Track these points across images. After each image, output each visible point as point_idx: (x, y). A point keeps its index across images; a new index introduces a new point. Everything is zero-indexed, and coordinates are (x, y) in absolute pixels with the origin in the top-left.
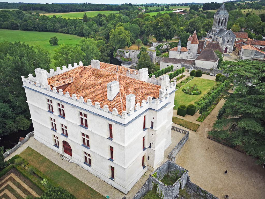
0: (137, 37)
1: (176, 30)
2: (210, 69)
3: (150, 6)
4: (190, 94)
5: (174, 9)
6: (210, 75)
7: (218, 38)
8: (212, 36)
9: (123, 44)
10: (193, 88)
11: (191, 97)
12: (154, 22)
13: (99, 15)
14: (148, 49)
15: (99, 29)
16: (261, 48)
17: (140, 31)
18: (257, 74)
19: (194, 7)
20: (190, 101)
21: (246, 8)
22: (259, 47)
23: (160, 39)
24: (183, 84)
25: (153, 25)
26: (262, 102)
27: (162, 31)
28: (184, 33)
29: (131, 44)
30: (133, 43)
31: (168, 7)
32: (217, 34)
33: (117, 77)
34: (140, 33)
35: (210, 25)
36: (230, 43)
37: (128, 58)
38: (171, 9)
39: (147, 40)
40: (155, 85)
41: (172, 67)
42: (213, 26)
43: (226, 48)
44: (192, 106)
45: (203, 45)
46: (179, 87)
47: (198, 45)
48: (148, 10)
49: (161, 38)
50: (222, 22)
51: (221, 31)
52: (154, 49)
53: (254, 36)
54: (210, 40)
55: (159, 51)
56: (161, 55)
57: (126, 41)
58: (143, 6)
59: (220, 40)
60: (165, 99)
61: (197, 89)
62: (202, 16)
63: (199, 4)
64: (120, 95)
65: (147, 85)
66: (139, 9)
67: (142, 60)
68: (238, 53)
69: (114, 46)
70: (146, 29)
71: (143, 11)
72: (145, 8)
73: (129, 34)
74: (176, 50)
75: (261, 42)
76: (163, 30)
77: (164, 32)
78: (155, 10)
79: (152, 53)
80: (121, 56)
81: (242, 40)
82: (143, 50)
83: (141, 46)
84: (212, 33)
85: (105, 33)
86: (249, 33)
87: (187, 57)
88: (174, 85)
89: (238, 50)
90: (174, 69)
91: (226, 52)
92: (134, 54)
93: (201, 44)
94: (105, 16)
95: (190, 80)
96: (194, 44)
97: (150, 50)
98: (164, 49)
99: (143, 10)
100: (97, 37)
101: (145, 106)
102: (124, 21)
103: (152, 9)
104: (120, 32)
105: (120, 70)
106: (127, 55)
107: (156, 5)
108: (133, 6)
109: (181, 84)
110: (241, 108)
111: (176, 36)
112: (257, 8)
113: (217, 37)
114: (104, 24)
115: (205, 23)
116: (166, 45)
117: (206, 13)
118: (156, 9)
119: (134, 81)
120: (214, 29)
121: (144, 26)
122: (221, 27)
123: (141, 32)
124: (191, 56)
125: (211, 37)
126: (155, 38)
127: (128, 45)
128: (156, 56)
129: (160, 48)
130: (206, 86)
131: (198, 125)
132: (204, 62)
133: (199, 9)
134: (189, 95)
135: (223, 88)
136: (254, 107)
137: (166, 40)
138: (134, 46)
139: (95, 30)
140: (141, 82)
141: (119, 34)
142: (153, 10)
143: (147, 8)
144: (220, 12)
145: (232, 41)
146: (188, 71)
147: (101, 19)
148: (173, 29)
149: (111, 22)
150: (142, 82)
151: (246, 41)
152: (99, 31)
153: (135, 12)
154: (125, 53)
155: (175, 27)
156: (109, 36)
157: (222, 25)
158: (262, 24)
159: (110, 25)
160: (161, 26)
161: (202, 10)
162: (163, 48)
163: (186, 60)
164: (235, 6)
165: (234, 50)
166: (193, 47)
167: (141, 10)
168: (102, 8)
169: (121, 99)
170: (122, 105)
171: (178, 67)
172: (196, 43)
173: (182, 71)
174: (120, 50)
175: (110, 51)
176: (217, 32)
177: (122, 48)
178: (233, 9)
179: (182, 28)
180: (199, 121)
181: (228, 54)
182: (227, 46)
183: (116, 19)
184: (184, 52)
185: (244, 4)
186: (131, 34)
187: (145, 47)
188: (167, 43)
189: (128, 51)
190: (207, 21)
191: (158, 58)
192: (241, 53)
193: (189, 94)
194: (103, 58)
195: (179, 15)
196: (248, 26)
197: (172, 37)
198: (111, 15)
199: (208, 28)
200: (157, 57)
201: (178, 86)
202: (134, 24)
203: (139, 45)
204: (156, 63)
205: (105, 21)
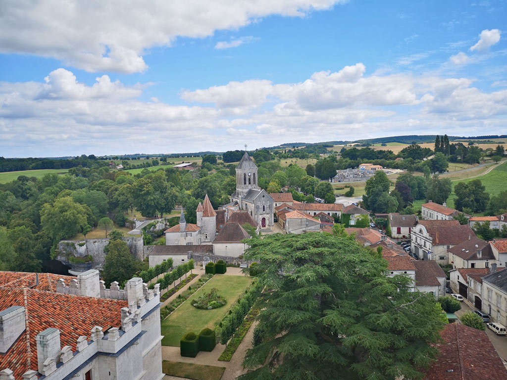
0: (102, 213)
1: (176, 197)
2: (238, 256)
3: (133, 159)
4: (207, 309)
5: (175, 163)
6: (240, 267)
7: (248, 203)
8: (238, 201)
9: (72, 229)
10: (210, 296)
11: (208, 314)
12: (135, 186)
13: (22, 179)
14: (126, 233)
15: (21, 205)
16: (315, 214)
17: (108, 203)
18: (290, 254)
19: (209, 158)
20: (206, 323)
21: (288, 157)
22: (312, 213)
23: (149, 213)
24: (192, 291)
25: (132, 191)
26: (306, 301)
27: (152, 200)
28: (191, 200)
29: (89, 228)
30: (95, 226)
31: (165, 159)
32: (246, 198)
33: (25, 298)
34: (108, 206)
35: (233, 185)
36: (267, 210)
37: (84, 255)
38: (171, 163)
39: (124, 217)
40: (116, 301)
41: (170, 262)
42: (237, 185)
43: (264, 219)
44: (208, 332)
45: (223, 217)
46: (186, 299)
47: (215, 218)
48: (127, 165)
49: (151, 212)
50: (249, 179)
51: (250, 193)
52: (138, 233)
53: (303, 197)
54: (235, 209)
55: (149, 236)
56: (154, 242)
57: (79, 223)
58: (119, 160)
59: (251, 207)
60: (133, 326)
61: (219, 297)
62: (222, 172)
63: (218, 154)
64: (28, 336)
65: (98, 303)
66: (111, 165)
67: (112, 257)
68: (282, 225)
69: (51, 235)
70: (121, 198)
71: (118, 168)
72: (123, 162)
73: (84, 210)
74: (178, 230)
75: (313, 205)
76: (152, 198)
77: (155, 201)
78: (141, 165)
79: (135, 241)
80: (68, 255)
81: (285, 205)
82: (116, 236)
83: (111, 229)
84: (238, 197)
85: (34, 212)
86: (293, 192)
87: (201, 241)
88: (156, 295)
89: (282, 220)
90: (174, 265)
91: (264, 225)
92: (97, 247)
93: (220, 216)
94: (34, 179)
95: (206, 281)
96: (208, 216)
97: (131, 235)
98: (158, 231)
99: (118, 165)
100: (13, 221)
101: (86, 349)
102: (78, 186)
103: (136, 163)
104: (64, 207)
105: (42, 281)
106: (82, 250)
107: (143, 156)
108: (97, 159)
109: (189, 291)
110: (278, 317)
111: (180, 207)
112: (303, 157)
113: (246, 203)
114: (31, 195)
115: (225, 182)
116: (161, 222)
117: (228, 167)
118: (144, 163)
119: (67, 301)
120: (240, 190)
121: (117, 193)
122: (250, 187)
123: (111, 203)
124: (206, 237)
125: (236, 203)
126: (139, 212)
127: (83, 231)
128: (144, 245)
129: (151, 229)
130: (234, 288)
131: (221, 368)
132: (228, 245)
133: (219, 161)
134: (204, 311)
135: (259, 288)
136: (297, 311)
137: (162, 215)
138: (97, 231)
139: (10, 207)
140: (84, 299)
141: (62, 212)
142: (138, 165)
143: (127, 162)
144: (243, 164)
145: (270, 207)
146: (202, 266)
147: (27, 186)
148: (171, 194)
149: (47, 190)
150: (86, 300)
151: (292, 205)
152: (20, 210)
153: (101, 170)
154: (77, 247)
155: (175, 190)
156: (40, 216)
157: (250, 183)
158: (309, 179)
159: (44, 196)
160: (148, 191)
161: (223, 162)
162: (157, 228)
163: (197, 246)
164: (271, 155)
165: (276, 221)
166: (208, 222)
167: (115, 165)
168: (31, 166)
169: (28, 344)
170: (29, 359)
171: (183, 260)
172: (212, 215)
173: (188, 266)
174: (66, 241)
175: (44, 247)
176: (245, 195)
177: (70, 238)
178: (269, 160)
179: (188, 192)
180: (224, 361)
181: (268, 229)
182: (265, 216)
183: (59, 183)
184: (193, 233)
185: (284, 152)
186: (90, 209)
187: (120, 230)
188: (163, 219)
189: (84, 242)
190: (227, 180)
191: (148, 249)
192: (287, 224)
193: (204, 309)
194: (25, 264)
195: (184, 171)
196: (292, 184)
197: (171, 209)
198: (47, 177)
199: (231, 189)
200: (146, 247)
201: (182, 297)
202: (95, 190)
203: (106, 228)
204: (145, 258)
205: (34, 190)
